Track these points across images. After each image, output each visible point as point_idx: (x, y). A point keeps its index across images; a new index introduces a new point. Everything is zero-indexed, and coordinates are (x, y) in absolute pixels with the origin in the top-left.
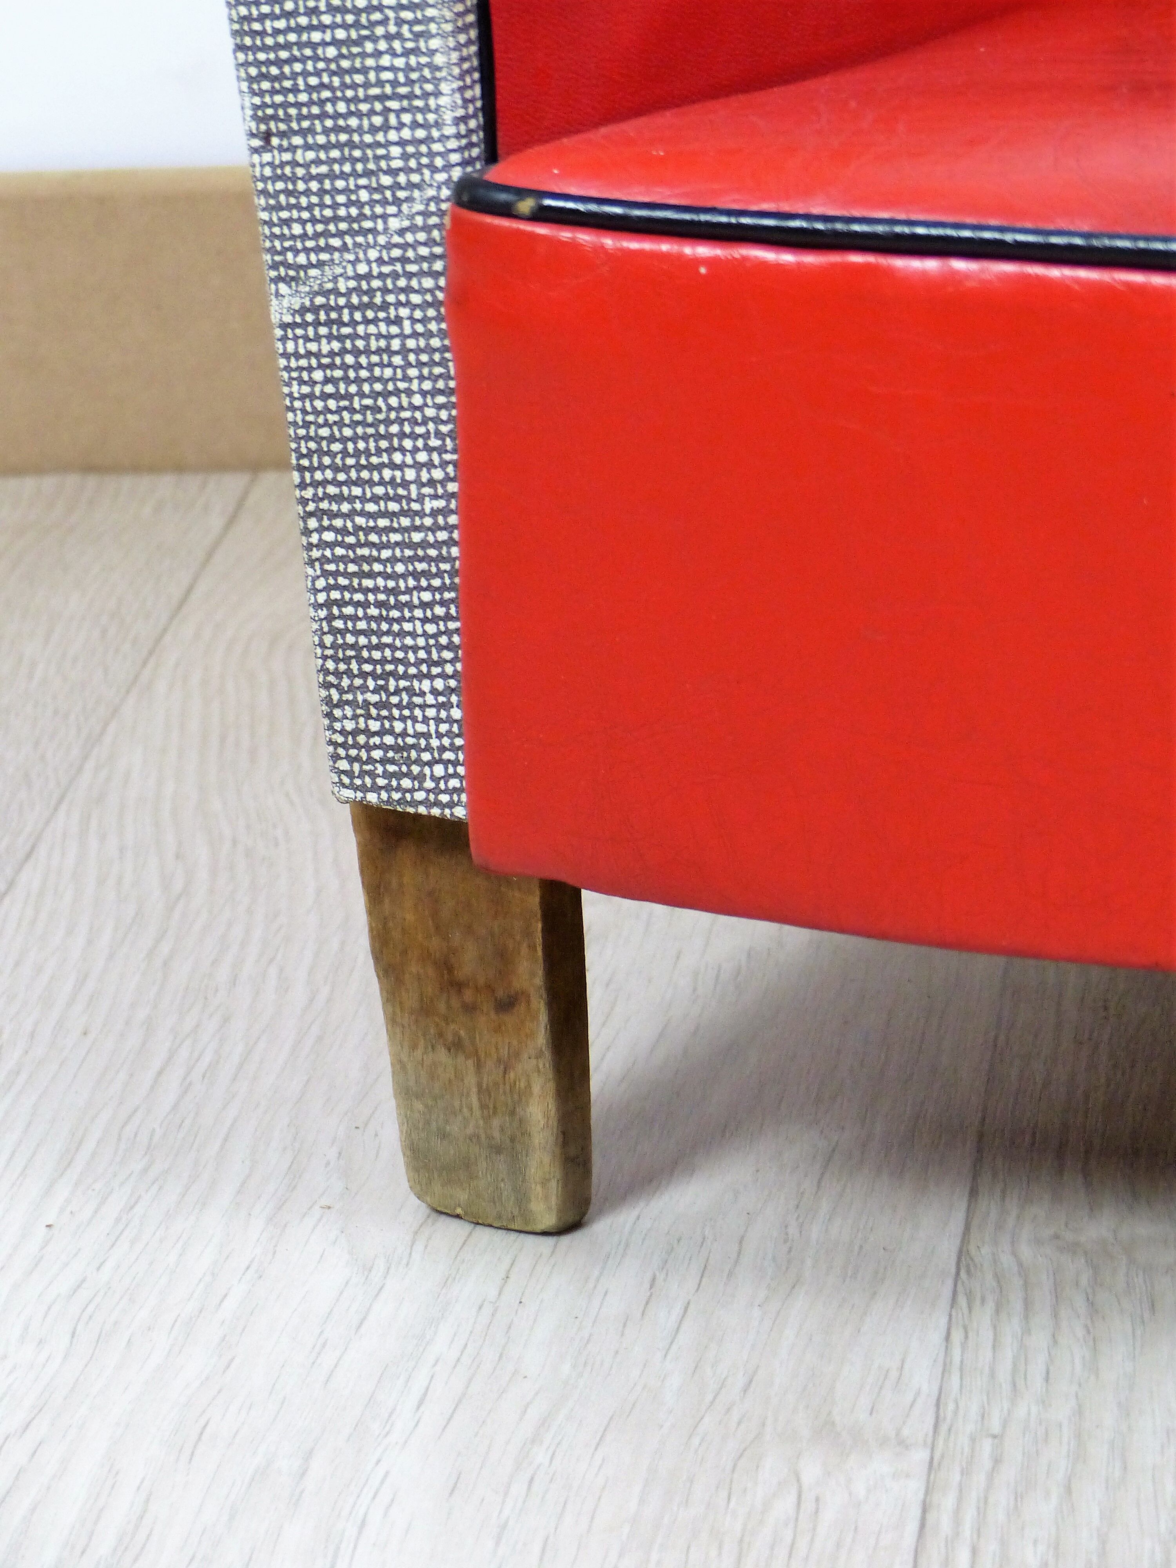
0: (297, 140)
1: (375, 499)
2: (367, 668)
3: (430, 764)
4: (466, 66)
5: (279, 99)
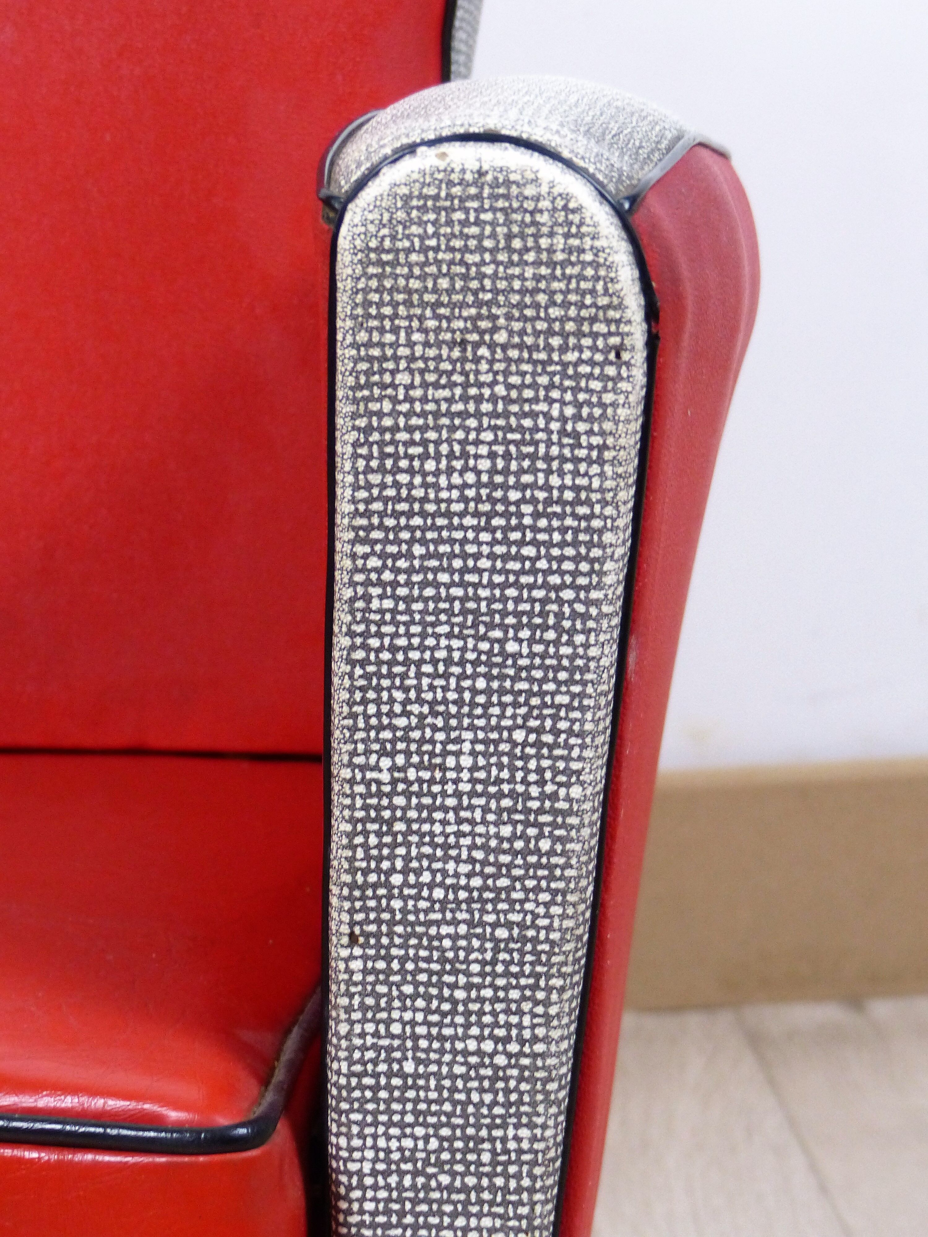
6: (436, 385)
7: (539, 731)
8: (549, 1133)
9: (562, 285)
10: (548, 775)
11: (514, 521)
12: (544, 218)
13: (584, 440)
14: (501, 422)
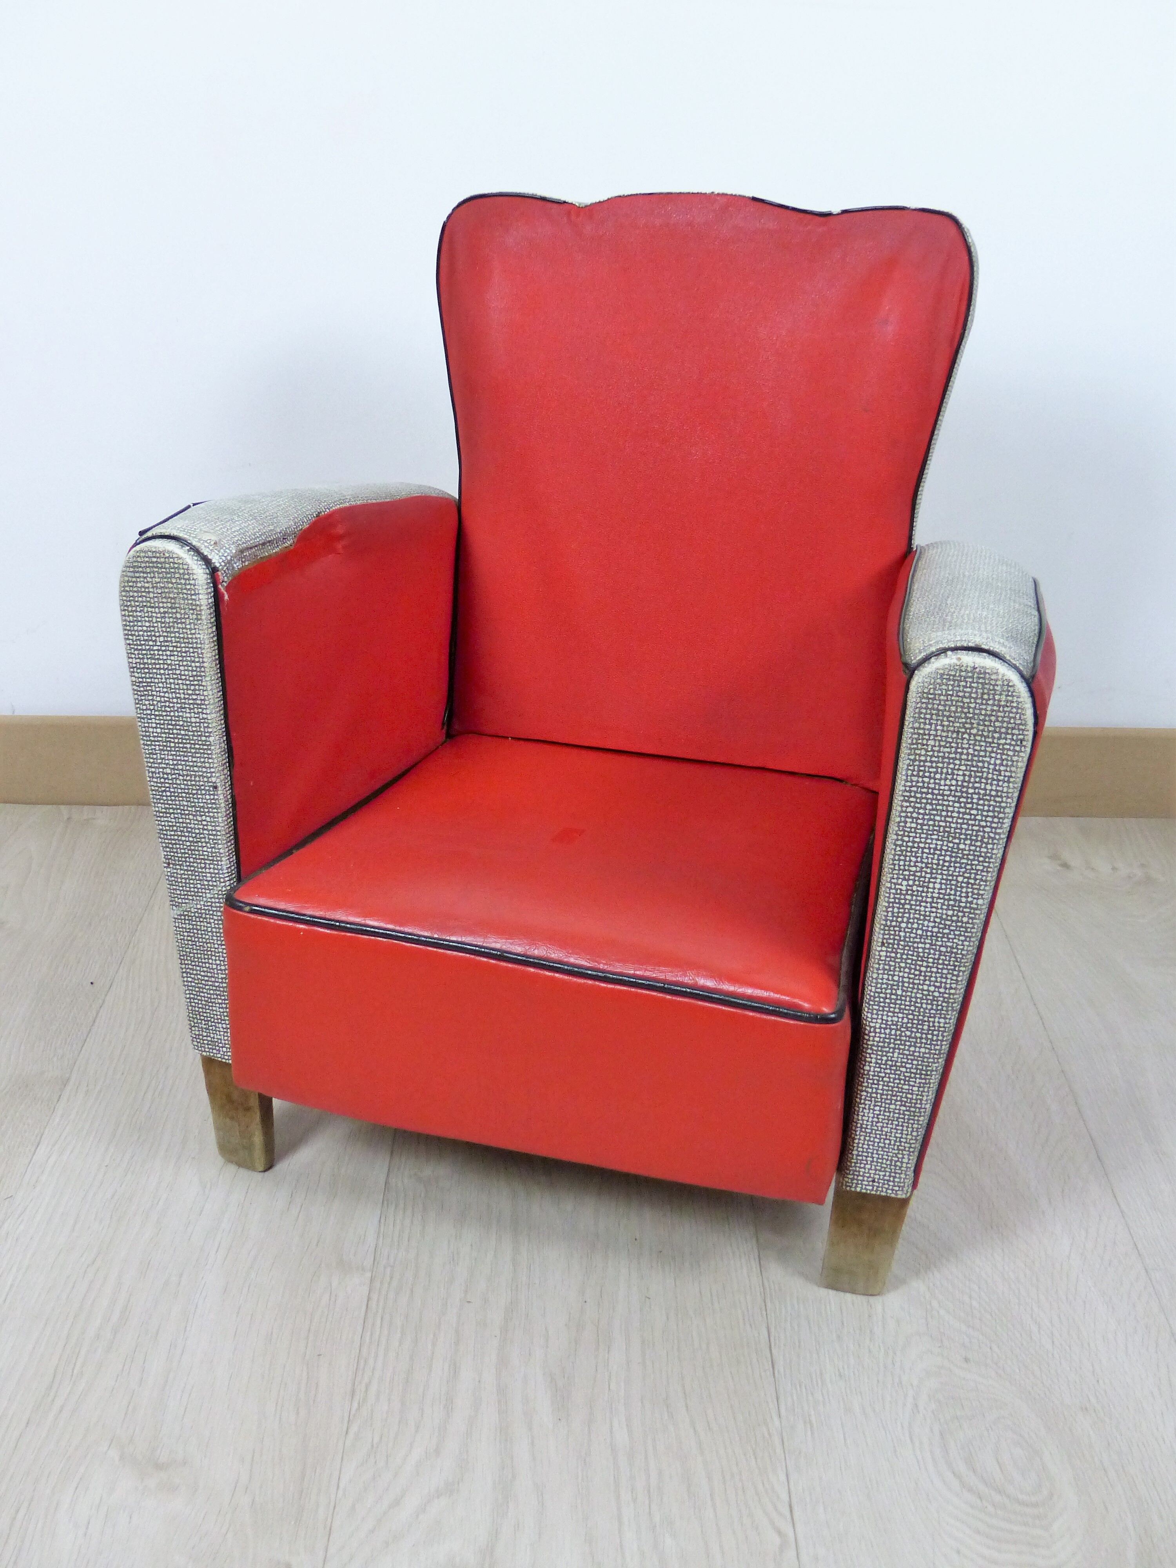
0: (178, 867)
1: (204, 972)
2: (202, 1018)
3: (222, 1047)
4: (230, 852)
5: (172, 854)
6: (945, 747)
7: (969, 878)
8: (951, 1021)
9: (1002, 714)
10: (970, 894)
11: (969, 800)
12: (998, 688)
13: (1003, 773)
14: (969, 763)
